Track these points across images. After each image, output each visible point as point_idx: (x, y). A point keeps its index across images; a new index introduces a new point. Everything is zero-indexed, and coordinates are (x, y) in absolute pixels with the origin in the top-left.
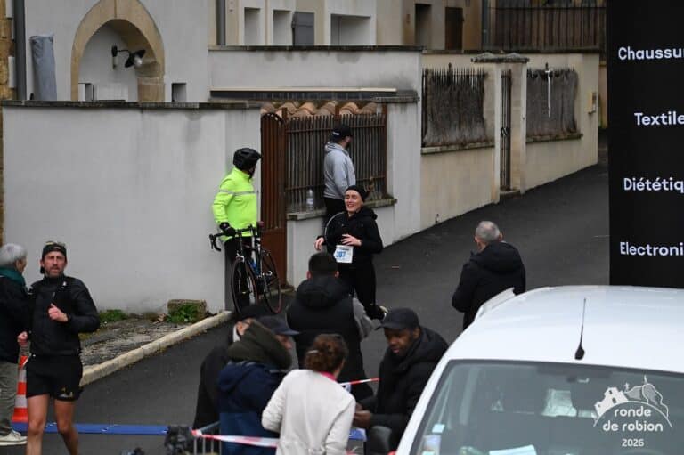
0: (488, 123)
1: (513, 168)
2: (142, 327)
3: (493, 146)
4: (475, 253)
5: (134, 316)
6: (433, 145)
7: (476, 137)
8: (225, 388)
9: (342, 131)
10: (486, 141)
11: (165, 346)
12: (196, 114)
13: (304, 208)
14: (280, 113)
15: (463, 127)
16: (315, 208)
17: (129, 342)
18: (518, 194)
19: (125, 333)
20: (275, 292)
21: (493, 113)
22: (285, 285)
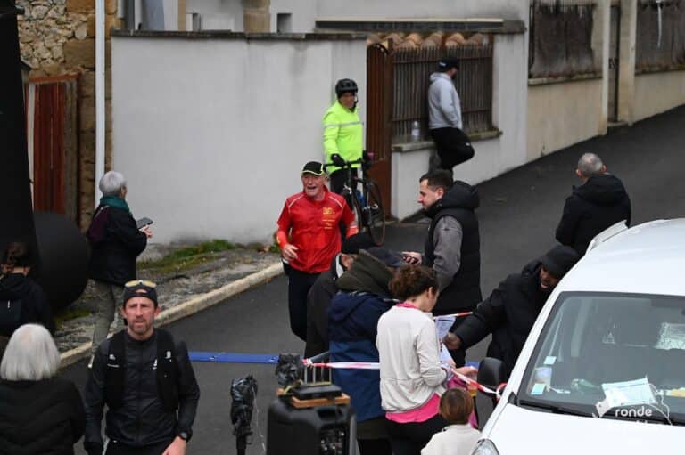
0: (597, 54)
1: (621, 100)
2: (248, 257)
3: (601, 78)
4: (578, 186)
5: (240, 246)
6: (539, 76)
7: (584, 68)
8: (337, 317)
9: (450, 62)
10: (594, 72)
11: (270, 276)
12: (302, 45)
13: (409, 139)
14: (386, 44)
15: (570, 58)
16: (420, 140)
17: (234, 272)
18: (626, 126)
19: (230, 263)
20: (379, 224)
21: (601, 44)
22: (389, 217)
